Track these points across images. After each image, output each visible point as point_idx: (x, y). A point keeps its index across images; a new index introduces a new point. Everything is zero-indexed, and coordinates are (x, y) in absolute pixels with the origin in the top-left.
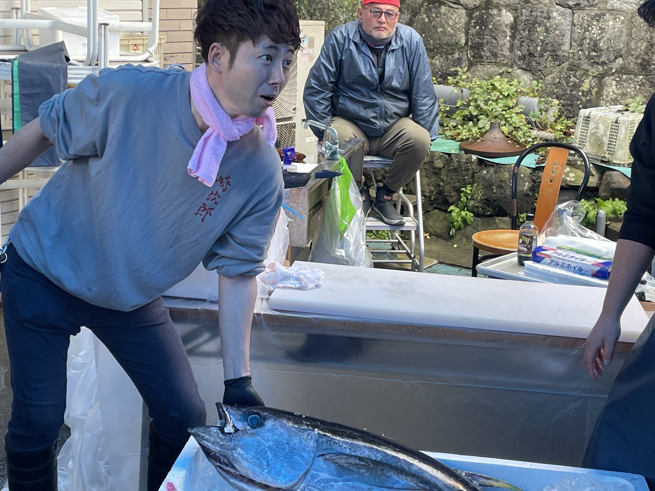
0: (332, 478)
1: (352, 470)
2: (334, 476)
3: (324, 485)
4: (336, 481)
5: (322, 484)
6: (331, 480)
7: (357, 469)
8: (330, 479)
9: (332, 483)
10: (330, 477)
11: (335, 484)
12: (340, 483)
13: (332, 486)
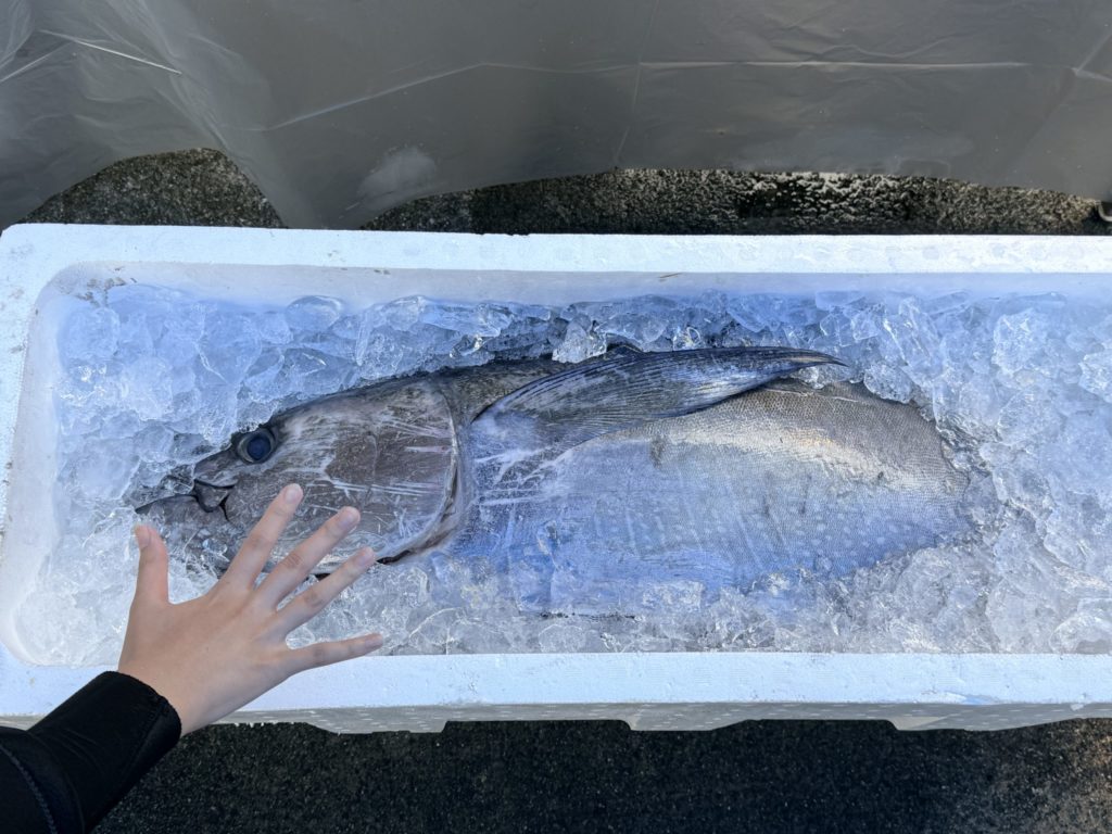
0: (538, 451)
1: (578, 411)
2: (542, 446)
3: (525, 479)
4: (551, 456)
5: (520, 480)
6: (539, 458)
7: (591, 401)
8: (533, 458)
9: (546, 464)
10: (530, 453)
11: (554, 463)
12: (568, 454)
13: (549, 473)
